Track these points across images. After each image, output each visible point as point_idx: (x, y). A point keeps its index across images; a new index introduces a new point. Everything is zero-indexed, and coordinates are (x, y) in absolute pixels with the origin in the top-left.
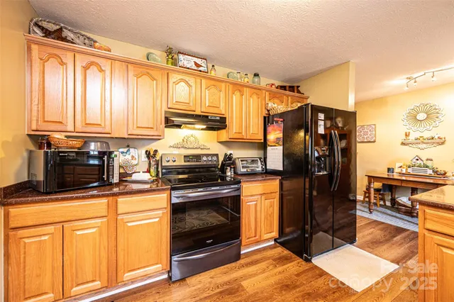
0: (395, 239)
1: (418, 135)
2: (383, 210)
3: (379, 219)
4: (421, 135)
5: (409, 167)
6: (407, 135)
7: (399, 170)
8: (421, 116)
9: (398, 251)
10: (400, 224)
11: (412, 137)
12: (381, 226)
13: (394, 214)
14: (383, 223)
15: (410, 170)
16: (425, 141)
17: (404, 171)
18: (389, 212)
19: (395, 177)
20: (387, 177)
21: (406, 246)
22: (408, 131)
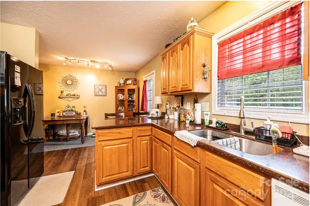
0: (65, 157)
1: (67, 93)
2: (49, 143)
3: (50, 150)
4: (69, 93)
5: (64, 112)
6: (62, 92)
7: (58, 114)
8: (69, 82)
9: (70, 163)
10: (64, 148)
11: (65, 94)
12: (54, 154)
13: (57, 143)
14: (54, 151)
15: (64, 114)
16: (71, 96)
17: (61, 115)
18: (54, 143)
19: (56, 119)
20: (50, 119)
21: (72, 158)
22: (62, 90)
